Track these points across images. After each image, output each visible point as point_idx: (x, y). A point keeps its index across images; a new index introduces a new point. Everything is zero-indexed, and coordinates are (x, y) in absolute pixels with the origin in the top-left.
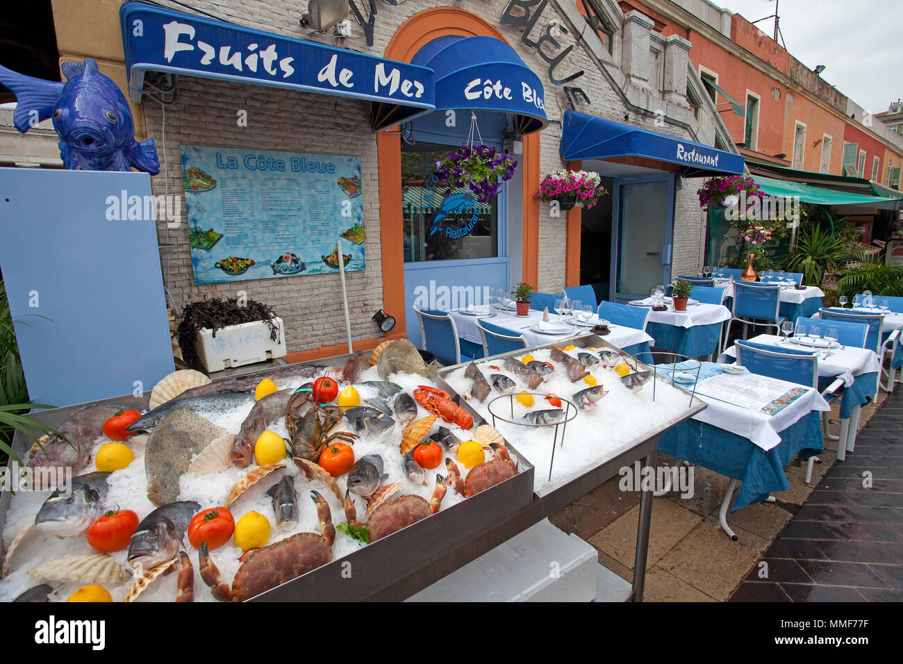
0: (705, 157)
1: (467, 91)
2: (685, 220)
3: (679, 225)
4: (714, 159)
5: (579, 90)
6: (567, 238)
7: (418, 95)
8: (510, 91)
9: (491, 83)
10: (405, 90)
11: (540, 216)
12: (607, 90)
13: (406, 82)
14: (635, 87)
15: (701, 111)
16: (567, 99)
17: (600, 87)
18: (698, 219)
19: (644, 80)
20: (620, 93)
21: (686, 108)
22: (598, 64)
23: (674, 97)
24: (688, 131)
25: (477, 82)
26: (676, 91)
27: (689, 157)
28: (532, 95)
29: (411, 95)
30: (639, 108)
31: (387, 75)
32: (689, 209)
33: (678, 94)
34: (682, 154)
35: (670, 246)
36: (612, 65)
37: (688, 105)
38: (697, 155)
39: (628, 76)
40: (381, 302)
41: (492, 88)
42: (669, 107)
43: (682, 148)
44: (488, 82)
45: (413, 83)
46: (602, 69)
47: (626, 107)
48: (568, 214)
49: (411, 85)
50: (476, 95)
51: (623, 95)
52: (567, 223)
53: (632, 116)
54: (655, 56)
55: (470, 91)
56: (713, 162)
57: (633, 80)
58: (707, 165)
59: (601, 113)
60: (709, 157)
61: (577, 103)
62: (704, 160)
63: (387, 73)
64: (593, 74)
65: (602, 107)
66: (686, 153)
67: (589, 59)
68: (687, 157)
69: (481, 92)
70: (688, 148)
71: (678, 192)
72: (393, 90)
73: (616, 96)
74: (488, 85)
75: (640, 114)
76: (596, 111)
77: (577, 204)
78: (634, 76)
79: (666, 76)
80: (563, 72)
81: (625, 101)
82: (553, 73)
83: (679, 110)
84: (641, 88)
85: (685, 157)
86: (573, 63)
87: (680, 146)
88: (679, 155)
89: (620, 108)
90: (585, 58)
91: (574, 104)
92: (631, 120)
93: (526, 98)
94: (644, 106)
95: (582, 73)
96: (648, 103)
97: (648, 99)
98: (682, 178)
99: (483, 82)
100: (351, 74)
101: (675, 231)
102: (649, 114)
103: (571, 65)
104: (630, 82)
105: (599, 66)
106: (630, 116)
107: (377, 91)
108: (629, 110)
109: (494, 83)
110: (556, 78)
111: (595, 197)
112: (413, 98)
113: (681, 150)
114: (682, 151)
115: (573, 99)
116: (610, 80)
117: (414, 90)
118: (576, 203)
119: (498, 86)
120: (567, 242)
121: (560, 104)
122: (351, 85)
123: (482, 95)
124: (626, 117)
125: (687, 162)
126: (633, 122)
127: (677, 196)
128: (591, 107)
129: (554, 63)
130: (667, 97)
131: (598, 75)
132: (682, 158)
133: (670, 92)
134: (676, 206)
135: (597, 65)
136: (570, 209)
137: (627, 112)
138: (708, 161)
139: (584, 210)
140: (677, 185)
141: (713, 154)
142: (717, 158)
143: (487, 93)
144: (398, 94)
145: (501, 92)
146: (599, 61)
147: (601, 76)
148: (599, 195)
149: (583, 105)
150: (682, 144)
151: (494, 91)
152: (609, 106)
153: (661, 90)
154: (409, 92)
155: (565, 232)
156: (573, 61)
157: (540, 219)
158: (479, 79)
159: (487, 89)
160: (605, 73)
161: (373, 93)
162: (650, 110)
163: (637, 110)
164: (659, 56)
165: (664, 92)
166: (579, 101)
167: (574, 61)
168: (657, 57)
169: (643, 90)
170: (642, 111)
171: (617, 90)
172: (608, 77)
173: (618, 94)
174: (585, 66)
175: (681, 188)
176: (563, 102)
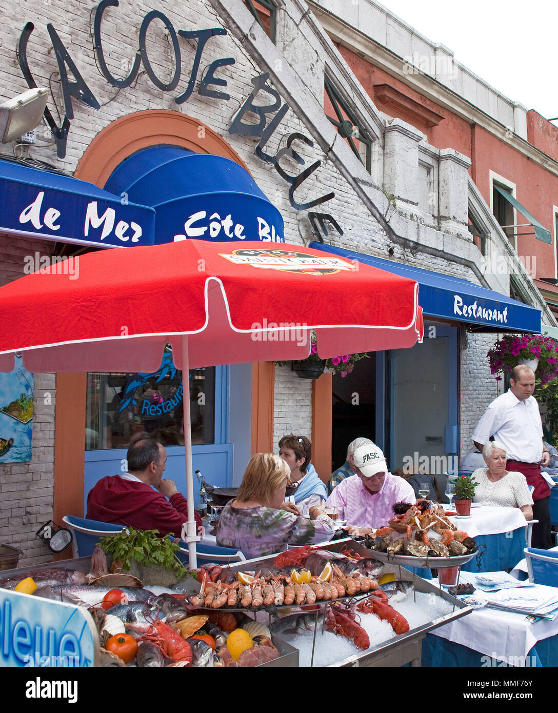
0: (490, 311)
1: (187, 225)
2: (475, 390)
3: (467, 397)
4: (502, 313)
5: (329, 217)
6: (313, 418)
7: (135, 239)
8: (243, 228)
9: (219, 217)
10: (119, 233)
11: (276, 385)
12: (365, 216)
13: (122, 224)
14: (400, 213)
15: (489, 243)
16: (312, 229)
17: (355, 212)
18: (492, 389)
19: (413, 203)
20: (382, 221)
21: (468, 240)
22: (353, 183)
23: (452, 226)
24: (472, 270)
25: (202, 215)
26: (454, 218)
27: (470, 312)
28: (270, 234)
29: (126, 239)
30: (407, 240)
31: (100, 216)
32: (480, 375)
33: (458, 222)
34: (461, 308)
35: (455, 428)
36: (371, 185)
37: (470, 236)
38: (480, 308)
39: (392, 198)
40: (50, 509)
41: (220, 223)
42: (446, 239)
43: (461, 300)
44: (216, 215)
45: (130, 225)
46: (358, 189)
47: (390, 238)
48: (313, 384)
49: (127, 226)
50: (200, 231)
51: (386, 223)
52: (313, 396)
53: (398, 250)
54: (426, 172)
55: (193, 226)
56: (501, 317)
57: (399, 203)
58: (493, 321)
59: (357, 247)
60: (495, 311)
61: (326, 234)
62: (489, 315)
63: (101, 213)
64: (347, 195)
65: (358, 239)
66: (465, 307)
67: (341, 176)
68: (467, 312)
69: (206, 228)
70: (468, 300)
71: (464, 352)
72: (105, 234)
73: (377, 224)
74: (215, 220)
75: (408, 247)
76: (351, 243)
77: (326, 370)
78: (399, 198)
79: (442, 197)
80: (308, 192)
81: (389, 231)
82: (295, 193)
83: (459, 242)
84: (409, 214)
85: (464, 311)
86: (320, 182)
87: (457, 298)
88: (456, 309)
89: (382, 239)
90: (336, 175)
91: (322, 234)
92: (396, 255)
93: (263, 237)
94: (413, 238)
95: (332, 196)
96: (418, 233)
97: (418, 228)
98: (468, 333)
99: (208, 215)
100: (58, 214)
101: (462, 405)
102: (421, 248)
103: (318, 184)
104: (394, 205)
105: (355, 185)
106: (395, 250)
107: (86, 234)
108: (394, 242)
109: (223, 218)
110: (298, 200)
111: (351, 361)
112: (129, 244)
113: (458, 302)
114: (461, 304)
115: (320, 228)
116: (368, 204)
117: (130, 233)
118: (326, 368)
119: (228, 222)
120: (313, 423)
121: (303, 234)
122: (57, 227)
123: (207, 232)
124: (391, 252)
125: (467, 318)
126: (400, 258)
127: (463, 357)
128: (344, 238)
129: (296, 182)
130: (444, 224)
131: (352, 196)
132: (460, 313)
133: (447, 218)
134: (462, 370)
135: (351, 185)
136: (318, 377)
137: (392, 245)
138: (495, 317)
139: (336, 378)
140: (461, 344)
141: (500, 307)
142: (505, 313)
143: (214, 229)
144: (112, 238)
145: (232, 229)
146: (354, 179)
147: (357, 198)
148: (356, 360)
149: (333, 234)
150: (460, 295)
151: (222, 228)
152: (368, 237)
153: (436, 214)
154: (124, 236)
155: (309, 409)
156: (320, 179)
157: (276, 390)
158: (205, 212)
159: (214, 225)
160: (362, 195)
161: (82, 237)
162: (421, 242)
163: (405, 243)
164: (432, 172)
165: (440, 218)
166: (327, 229)
167: (322, 180)
168: (428, 173)
169: (412, 216)
170: (412, 244)
171: (378, 216)
172: (365, 199)
173: (379, 222)
174: (336, 186)
175: (466, 345)
176: (307, 231)
